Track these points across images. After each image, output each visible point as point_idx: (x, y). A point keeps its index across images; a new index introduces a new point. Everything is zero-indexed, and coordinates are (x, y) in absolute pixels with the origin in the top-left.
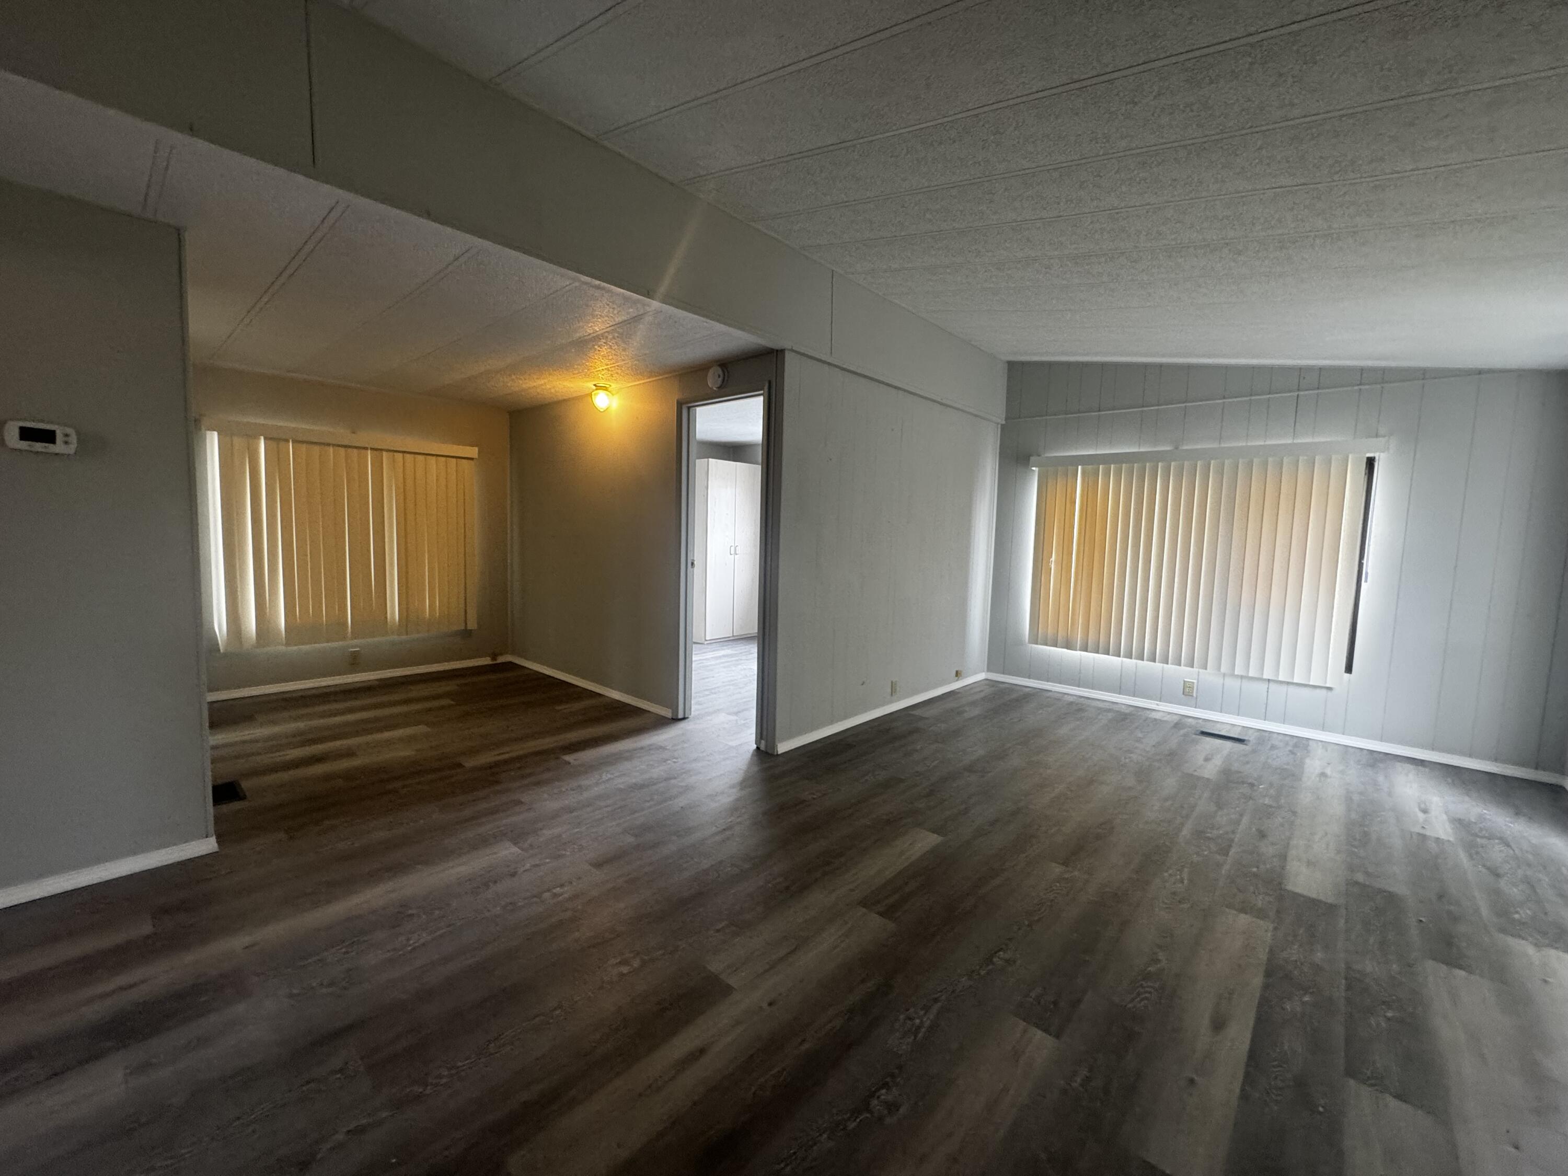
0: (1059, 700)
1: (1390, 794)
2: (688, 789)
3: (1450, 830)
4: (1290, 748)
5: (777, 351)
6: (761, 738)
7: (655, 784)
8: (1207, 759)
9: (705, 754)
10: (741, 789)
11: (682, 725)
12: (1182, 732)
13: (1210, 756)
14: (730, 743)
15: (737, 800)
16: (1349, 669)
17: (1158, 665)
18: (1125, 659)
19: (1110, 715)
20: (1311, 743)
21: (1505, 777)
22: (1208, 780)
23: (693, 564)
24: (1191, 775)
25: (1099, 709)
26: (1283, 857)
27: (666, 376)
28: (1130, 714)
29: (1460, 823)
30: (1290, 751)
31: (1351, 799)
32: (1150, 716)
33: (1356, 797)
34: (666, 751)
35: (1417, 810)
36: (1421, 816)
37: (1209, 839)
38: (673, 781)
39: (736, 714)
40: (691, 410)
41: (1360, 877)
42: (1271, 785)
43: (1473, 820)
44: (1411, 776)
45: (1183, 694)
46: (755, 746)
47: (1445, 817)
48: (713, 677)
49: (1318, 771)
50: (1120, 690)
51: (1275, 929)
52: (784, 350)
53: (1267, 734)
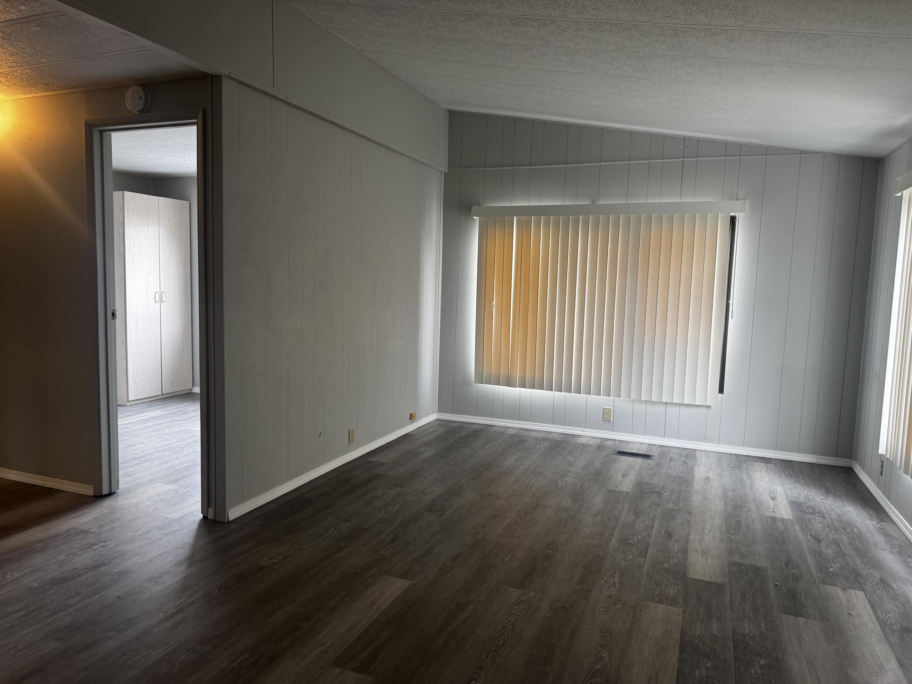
0: (501, 433)
1: (751, 488)
2: (124, 574)
3: (789, 511)
4: (683, 459)
5: (212, 76)
6: (209, 506)
7: (79, 576)
8: (624, 476)
9: (140, 532)
10: (190, 565)
11: (108, 503)
12: (604, 454)
13: (626, 472)
14: (171, 516)
15: (186, 578)
16: (721, 390)
17: (583, 396)
18: (556, 392)
19: (546, 444)
20: (697, 453)
21: (819, 465)
22: (627, 493)
23: (113, 315)
24: (614, 491)
25: (537, 439)
26: (685, 551)
27: (70, 91)
28: (561, 442)
29: (796, 505)
30: (683, 461)
31: (727, 497)
32: (578, 441)
33: (730, 494)
34: (90, 535)
35: (769, 498)
36: (771, 502)
37: (632, 544)
38: (103, 569)
39: (175, 481)
40: (104, 133)
41: (737, 558)
42: (672, 491)
43: (803, 501)
44: (764, 472)
45: (603, 420)
46: (201, 516)
47: (786, 501)
48: (142, 443)
49: (703, 476)
50: (553, 421)
51: (684, 612)
52: (221, 76)
53: (667, 449)
